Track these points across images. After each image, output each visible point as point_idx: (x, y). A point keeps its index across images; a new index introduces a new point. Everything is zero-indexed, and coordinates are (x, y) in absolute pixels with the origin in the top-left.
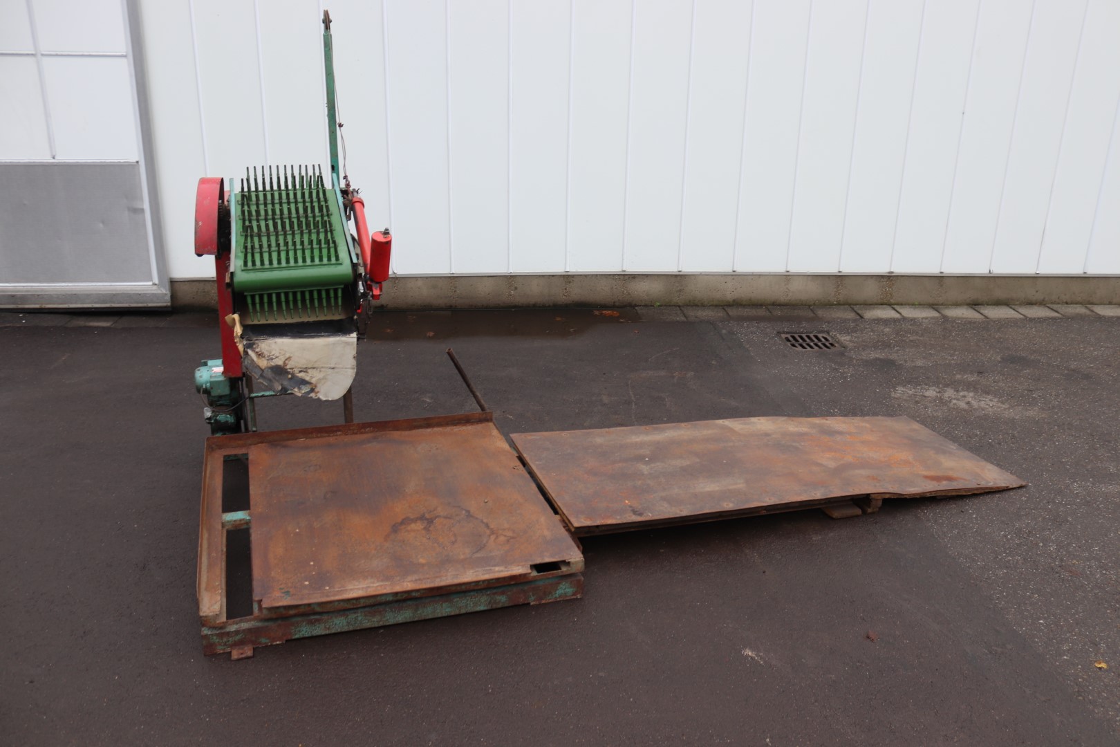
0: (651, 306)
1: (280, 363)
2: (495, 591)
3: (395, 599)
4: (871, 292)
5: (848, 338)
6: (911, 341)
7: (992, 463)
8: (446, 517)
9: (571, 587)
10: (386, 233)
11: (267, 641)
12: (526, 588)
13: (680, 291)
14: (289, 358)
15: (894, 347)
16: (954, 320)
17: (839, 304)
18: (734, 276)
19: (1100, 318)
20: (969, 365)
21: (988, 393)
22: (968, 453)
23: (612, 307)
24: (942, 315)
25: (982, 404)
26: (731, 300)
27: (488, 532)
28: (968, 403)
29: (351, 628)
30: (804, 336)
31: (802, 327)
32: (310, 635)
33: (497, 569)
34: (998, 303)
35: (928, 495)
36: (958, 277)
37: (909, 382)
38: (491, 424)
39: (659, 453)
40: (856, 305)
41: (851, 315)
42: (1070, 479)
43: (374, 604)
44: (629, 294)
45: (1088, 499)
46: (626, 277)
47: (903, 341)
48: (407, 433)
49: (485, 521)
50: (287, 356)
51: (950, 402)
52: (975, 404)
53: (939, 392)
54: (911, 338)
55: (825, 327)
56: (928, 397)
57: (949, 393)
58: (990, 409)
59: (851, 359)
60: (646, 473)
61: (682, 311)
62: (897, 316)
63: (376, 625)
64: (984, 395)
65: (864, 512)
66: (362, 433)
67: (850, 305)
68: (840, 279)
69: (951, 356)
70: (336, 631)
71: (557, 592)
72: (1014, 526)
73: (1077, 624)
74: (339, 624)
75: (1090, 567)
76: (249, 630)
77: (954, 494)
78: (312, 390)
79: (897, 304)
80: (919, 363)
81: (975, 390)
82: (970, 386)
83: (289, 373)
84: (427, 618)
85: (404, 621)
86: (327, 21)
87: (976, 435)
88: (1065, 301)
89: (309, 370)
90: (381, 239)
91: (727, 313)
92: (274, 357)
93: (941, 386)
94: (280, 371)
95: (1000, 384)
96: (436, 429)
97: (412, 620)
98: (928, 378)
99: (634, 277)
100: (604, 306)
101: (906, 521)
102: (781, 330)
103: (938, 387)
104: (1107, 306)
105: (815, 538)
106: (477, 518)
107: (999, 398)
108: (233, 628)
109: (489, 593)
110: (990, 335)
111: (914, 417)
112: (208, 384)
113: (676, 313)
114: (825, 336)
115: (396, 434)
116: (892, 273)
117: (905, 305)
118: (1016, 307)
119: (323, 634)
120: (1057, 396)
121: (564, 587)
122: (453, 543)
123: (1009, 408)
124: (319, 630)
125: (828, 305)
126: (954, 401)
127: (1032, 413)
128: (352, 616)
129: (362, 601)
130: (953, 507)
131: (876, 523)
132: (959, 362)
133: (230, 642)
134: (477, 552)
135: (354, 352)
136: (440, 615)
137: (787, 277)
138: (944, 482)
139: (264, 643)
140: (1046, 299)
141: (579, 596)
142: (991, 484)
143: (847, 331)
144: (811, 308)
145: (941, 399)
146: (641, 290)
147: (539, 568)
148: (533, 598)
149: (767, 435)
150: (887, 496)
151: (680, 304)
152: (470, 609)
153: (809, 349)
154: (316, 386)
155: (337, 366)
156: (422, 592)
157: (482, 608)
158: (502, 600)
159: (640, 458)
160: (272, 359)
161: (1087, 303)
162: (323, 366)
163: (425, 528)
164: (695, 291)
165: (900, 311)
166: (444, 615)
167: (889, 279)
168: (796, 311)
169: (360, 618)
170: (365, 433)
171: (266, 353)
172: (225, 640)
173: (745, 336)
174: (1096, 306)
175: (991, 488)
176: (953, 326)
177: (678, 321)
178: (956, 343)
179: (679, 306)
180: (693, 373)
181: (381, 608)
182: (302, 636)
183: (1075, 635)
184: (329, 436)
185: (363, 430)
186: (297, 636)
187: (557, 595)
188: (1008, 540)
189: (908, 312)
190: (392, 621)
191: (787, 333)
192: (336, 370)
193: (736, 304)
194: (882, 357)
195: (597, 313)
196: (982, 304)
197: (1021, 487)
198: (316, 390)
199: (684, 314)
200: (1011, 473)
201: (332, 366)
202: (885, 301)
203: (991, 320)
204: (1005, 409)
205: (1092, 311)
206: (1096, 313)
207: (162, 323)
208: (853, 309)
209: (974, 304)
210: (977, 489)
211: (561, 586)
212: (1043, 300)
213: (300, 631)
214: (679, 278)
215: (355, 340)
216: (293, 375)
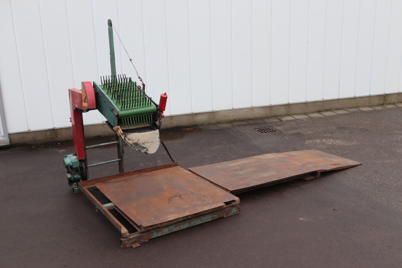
0: (204, 125)
1: (136, 142)
2: (213, 213)
3: (183, 219)
4: (282, 111)
5: (280, 128)
6: (303, 126)
7: (348, 159)
8: (184, 195)
9: (236, 210)
10: (165, 94)
11: (143, 240)
12: (223, 211)
13: (214, 118)
14: (139, 140)
15: (298, 128)
16: (314, 118)
17: (272, 117)
18: (233, 110)
19: (363, 112)
20: (326, 131)
21: (337, 139)
22: (339, 157)
23: (189, 127)
24: (309, 116)
25: (337, 142)
26: (233, 120)
27: (202, 196)
28: (332, 143)
29: (170, 232)
30: (264, 129)
31: (262, 126)
32: (157, 236)
33: (214, 205)
34: (327, 110)
35: (334, 170)
36: (312, 102)
37: (309, 139)
38: (178, 167)
39: (242, 168)
40: (278, 116)
41: (277, 120)
42: (375, 160)
43: (177, 222)
44: (195, 121)
45: (383, 165)
46: (193, 115)
47: (300, 126)
48: (150, 173)
49: (199, 193)
50: (138, 139)
51: (326, 143)
52: (334, 142)
53: (321, 141)
54: (303, 125)
55: (270, 125)
56: (318, 142)
57: (324, 140)
58: (340, 144)
59: (285, 134)
60: (242, 174)
61: (216, 126)
62: (294, 119)
63: (178, 230)
64: (336, 140)
65: (316, 178)
66: (134, 175)
67: (275, 117)
68: (271, 107)
69: (319, 129)
70: (165, 234)
71: (232, 212)
72: (364, 175)
73: (394, 197)
74: (166, 231)
75: (391, 183)
76: (137, 237)
77: (341, 168)
78: (147, 150)
79: (292, 115)
80: (309, 132)
81: (332, 138)
82: (330, 138)
83: (139, 145)
84: (193, 226)
85: (186, 227)
86: (110, 24)
87: (339, 152)
88: (349, 107)
89: (145, 143)
90: (164, 96)
91: (233, 125)
92: (134, 140)
93: (320, 139)
94: (136, 144)
95: (340, 136)
96: (160, 170)
97: (189, 227)
98: (315, 137)
99: (196, 114)
100: (186, 127)
101: (329, 179)
102: (255, 128)
103: (319, 139)
104: (364, 108)
105: (303, 187)
106: (195, 193)
107: (342, 140)
108: (132, 237)
109: (211, 214)
110: (329, 121)
111: (317, 149)
112: (72, 164)
113: (214, 126)
114: (271, 128)
115: (147, 173)
116: (289, 103)
117: (295, 114)
118: (334, 111)
119: (161, 235)
120: (360, 137)
121: (234, 210)
122: (193, 201)
123: (346, 143)
124: (160, 234)
125: (268, 118)
126: (327, 143)
127: (354, 143)
128: (170, 228)
129: (173, 221)
130: (342, 173)
131: (320, 180)
132: (323, 131)
133: (131, 243)
134: (203, 202)
135: (158, 136)
136: (197, 224)
137: (252, 109)
138: (337, 165)
139: (142, 242)
140: (343, 107)
141: (238, 213)
142: (351, 164)
143: (279, 126)
144: (262, 119)
145: (323, 143)
146: (199, 119)
147: (227, 203)
148: (225, 215)
149: (274, 159)
150: (322, 171)
151: (214, 123)
152: (206, 221)
153: (268, 133)
154: (148, 149)
155: (153, 141)
156: (192, 216)
157: (210, 220)
158: (216, 216)
159: (237, 170)
160: (133, 140)
161: (357, 107)
162: (149, 141)
163: (180, 198)
164: (219, 118)
165: (294, 117)
166: (198, 224)
167: (288, 106)
168: (257, 121)
169: (172, 228)
170: (135, 174)
171: (131, 139)
172: (130, 242)
173: (244, 131)
174: (360, 108)
175: (352, 165)
176: (315, 120)
177: (216, 129)
178: (318, 125)
179: (214, 124)
180: (233, 145)
181: (179, 224)
182: (154, 237)
183: (395, 200)
184: (122, 177)
185: (134, 174)
186: (153, 238)
187: (232, 213)
188: (363, 179)
189: (297, 117)
190: (182, 228)
191: (258, 129)
192: (153, 143)
193: (235, 121)
194: (295, 132)
195: (184, 130)
196: (321, 111)
197: (361, 164)
198: (148, 150)
199: (217, 126)
200: (356, 161)
201: (152, 141)
202: (288, 114)
203: (327, 116)
204: (345, 143)
205: (360, 110)
206: (361, 110)
207: (8, 152)
208: (277, 118)
209: (319, 112)
210: (348, 166)
211: (233, 209)
212: (342, 108)
213: (153, 235)
214: (213, 113)
215: (158, 132)
216: (140, 145)
